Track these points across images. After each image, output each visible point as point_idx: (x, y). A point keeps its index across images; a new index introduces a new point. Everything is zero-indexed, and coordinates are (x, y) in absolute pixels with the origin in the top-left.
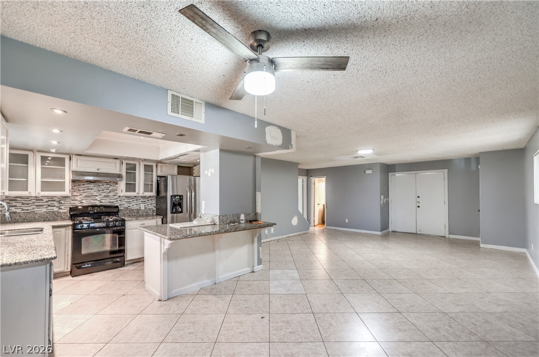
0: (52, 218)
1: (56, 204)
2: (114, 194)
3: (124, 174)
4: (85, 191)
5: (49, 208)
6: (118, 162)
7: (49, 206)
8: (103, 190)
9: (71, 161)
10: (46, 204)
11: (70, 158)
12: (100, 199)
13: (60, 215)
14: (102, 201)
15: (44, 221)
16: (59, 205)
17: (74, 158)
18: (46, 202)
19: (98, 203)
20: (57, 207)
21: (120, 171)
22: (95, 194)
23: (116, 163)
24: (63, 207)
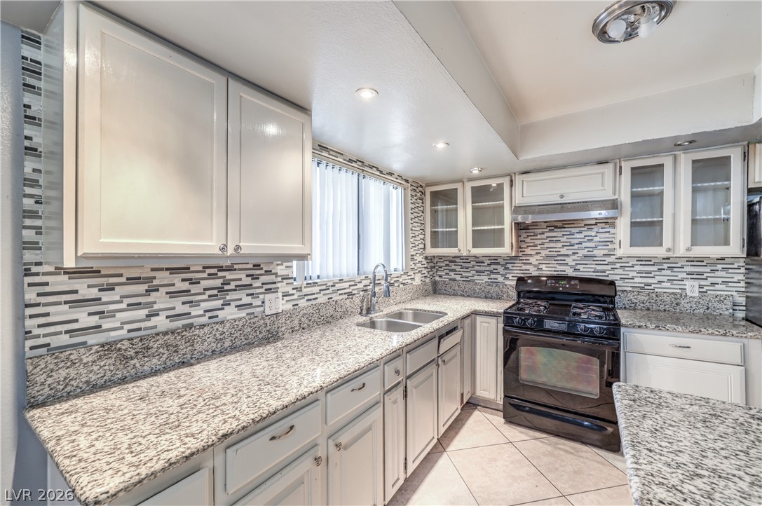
0: (494, 295)
1: (501, 269)
2: (606, 252)
3: (625, 197)
4: (546, 245)
5: (492, 276)
6: (608, 170)
7: (491, 272)
8: (580, 243)
9: (513, 188)
10: (488, 268)
11: (512, 181)
12: (573, 263)
13: (506, 290)
14: (578, 267)
15: (486, 297)
16: (504, 272)
17: (518, 180)
18: (489, 265)
19: (570, 272)
20: (502, 275)
21: (615, 194)
22: (564, 251)
23: (603, 174)
24: (510, 276)
